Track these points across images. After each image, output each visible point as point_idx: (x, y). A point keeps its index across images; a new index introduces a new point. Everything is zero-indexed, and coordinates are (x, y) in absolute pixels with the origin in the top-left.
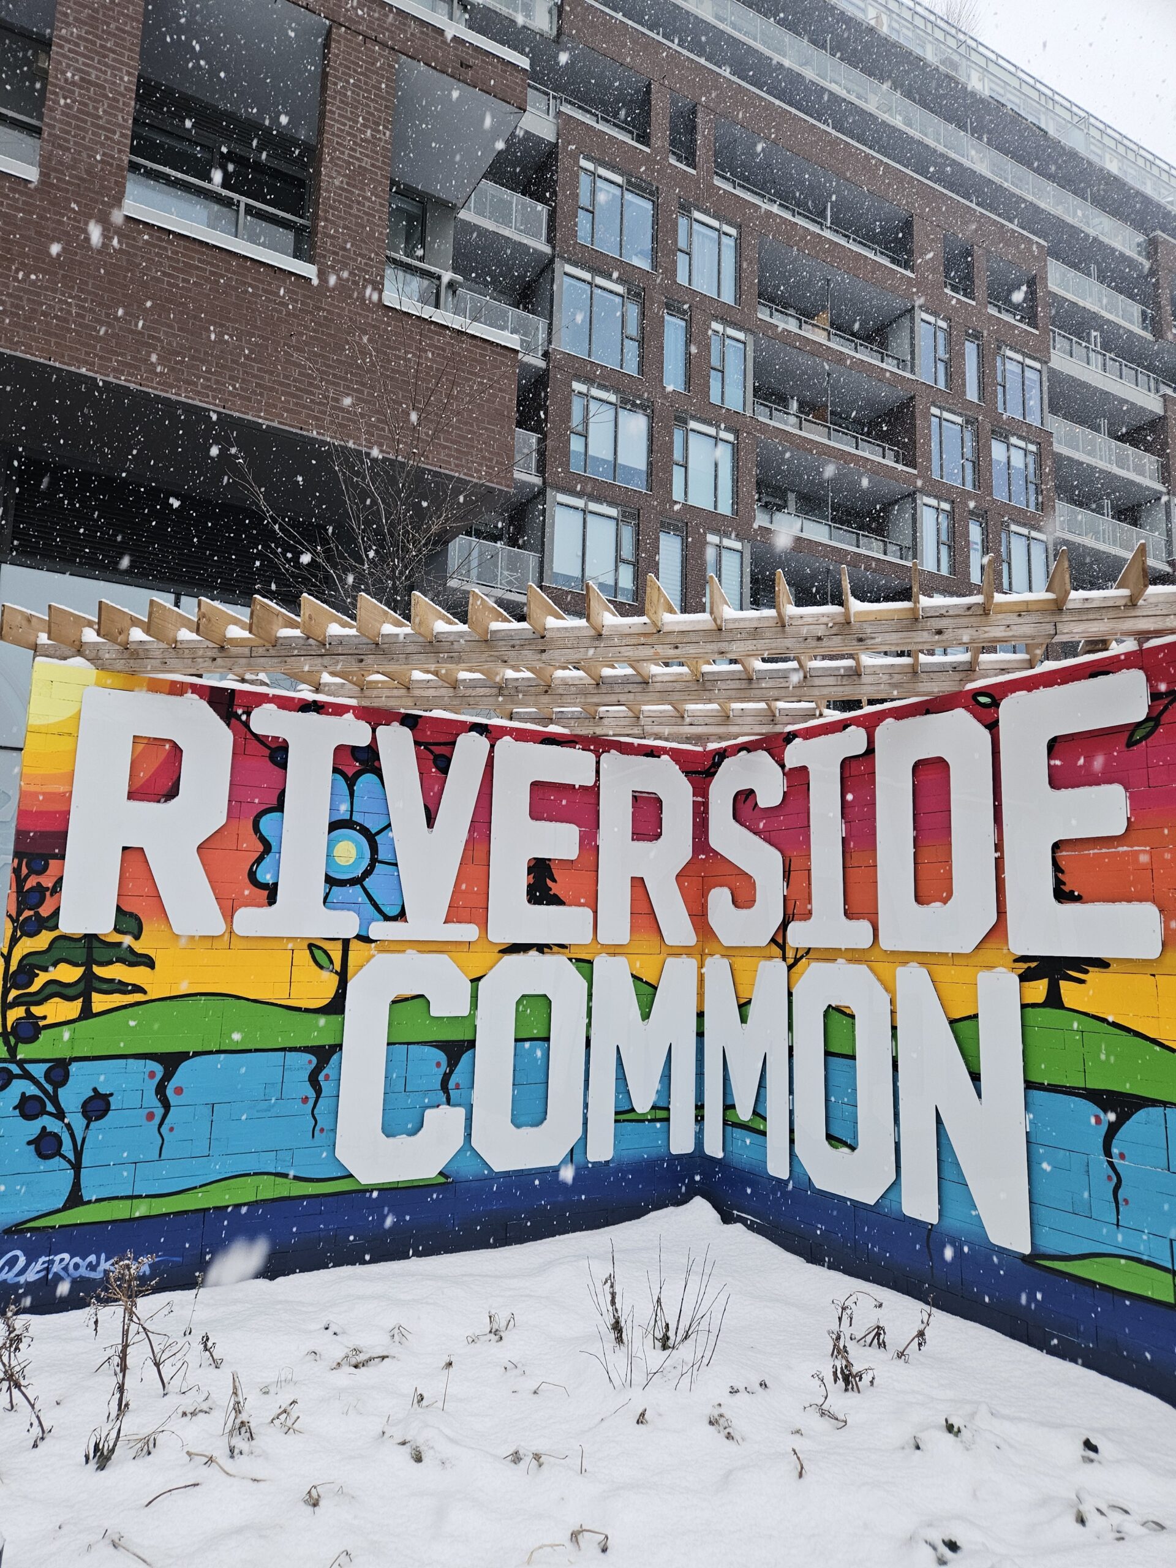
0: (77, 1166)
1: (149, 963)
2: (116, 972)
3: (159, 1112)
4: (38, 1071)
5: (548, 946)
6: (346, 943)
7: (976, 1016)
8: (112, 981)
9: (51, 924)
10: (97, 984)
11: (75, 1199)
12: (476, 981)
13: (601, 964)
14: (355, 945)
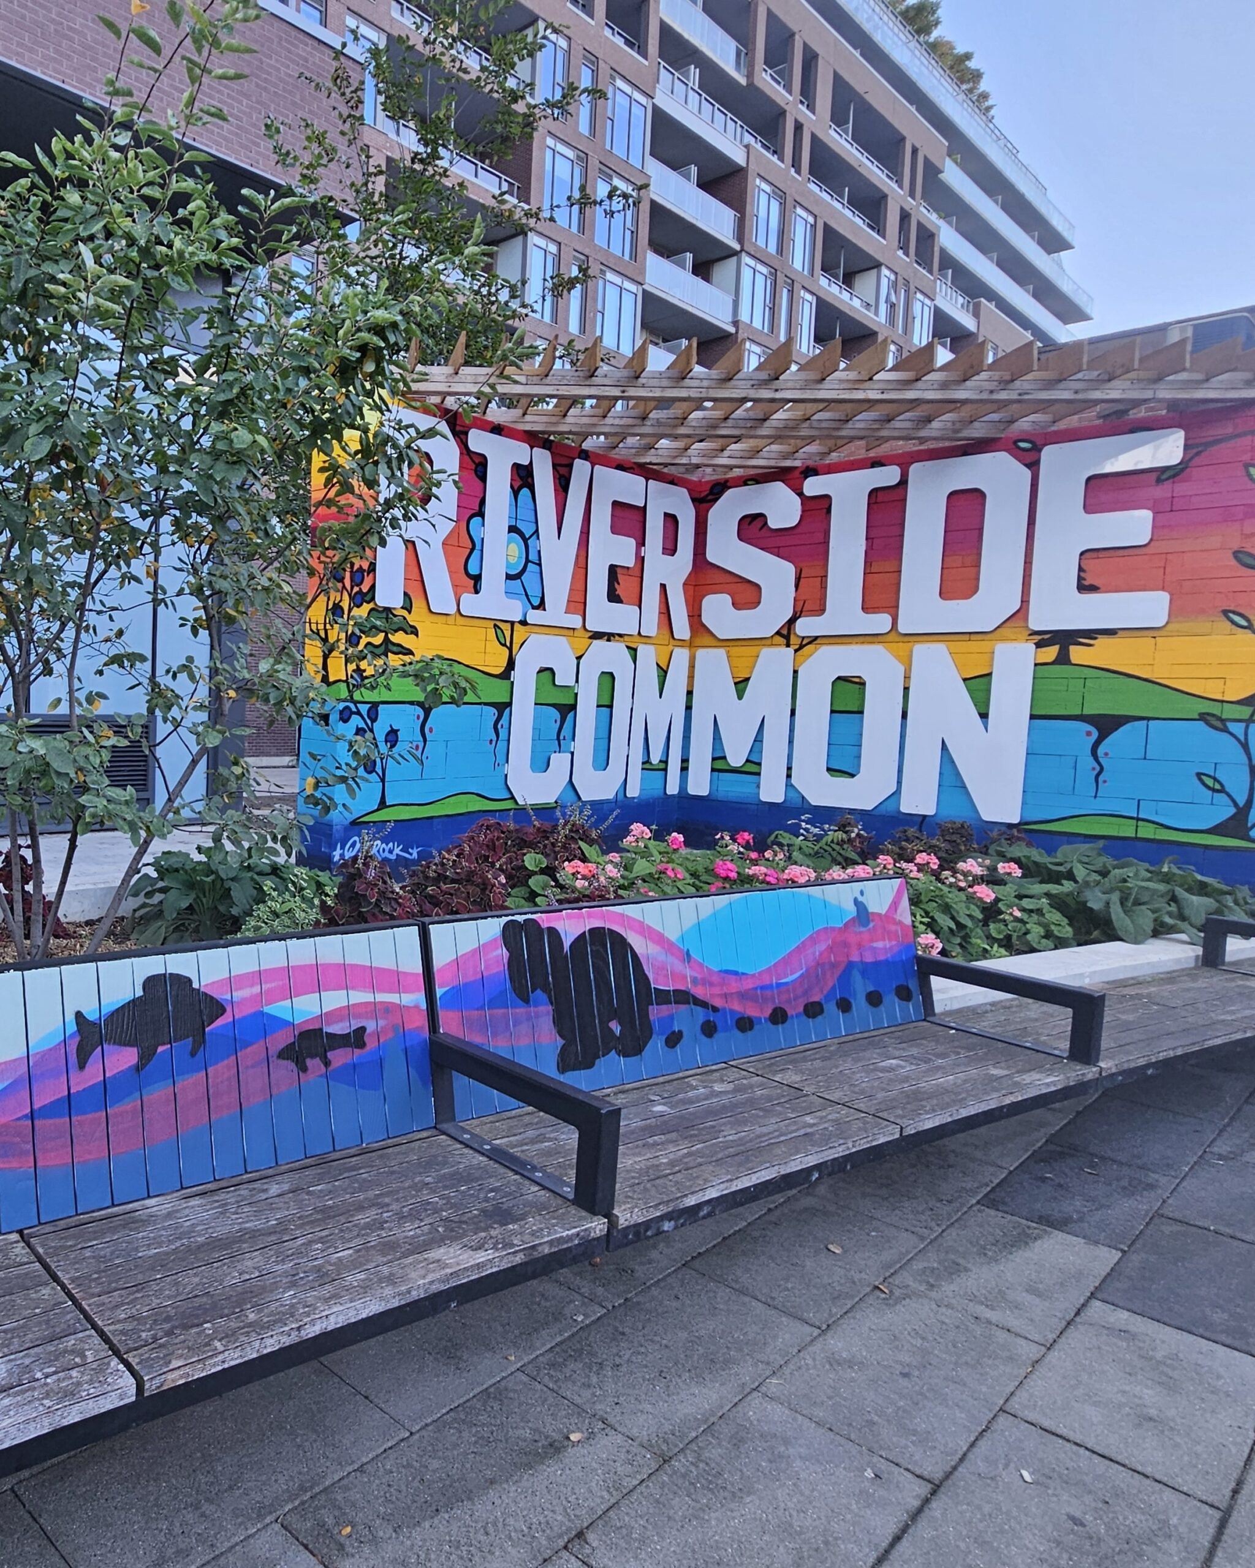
0: (383, 780)
1: (415, 632)
2: (398, 638)
3: (421, 745)
4: (363, 709)
5: (613, 635)
6: (512, 623)
7: (990, 674)
8: (399, 645)
9: (367, 598)
10: (391, 647)
11: (383, 805)
12: (579, 658)
13: (642, 650)
14: (517, 626)
